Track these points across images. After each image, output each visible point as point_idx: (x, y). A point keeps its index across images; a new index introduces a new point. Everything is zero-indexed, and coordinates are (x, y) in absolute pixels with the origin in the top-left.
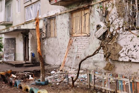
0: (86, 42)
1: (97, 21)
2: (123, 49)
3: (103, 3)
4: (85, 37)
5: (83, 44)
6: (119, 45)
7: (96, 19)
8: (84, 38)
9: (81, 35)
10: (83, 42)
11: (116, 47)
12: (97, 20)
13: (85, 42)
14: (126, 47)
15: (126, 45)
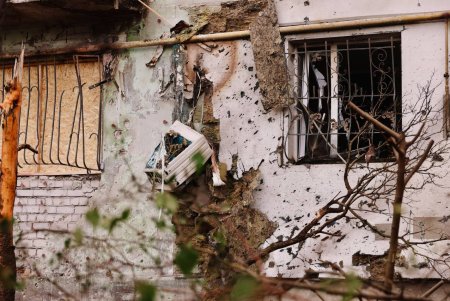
0: (75, 201)
1: (142, 116)
2: (277, 233)
3: (186, 48)
4: (68, 183)
5: (52, 210)
6: (261, 215)
7: (137, 107)
8: (59, 183)
9: (39, 170)
10: (57, 201)
11: (250, 224)
12: (143, 112)
13: (67, 201)
14: (294, 223)
15: (293, 218)
